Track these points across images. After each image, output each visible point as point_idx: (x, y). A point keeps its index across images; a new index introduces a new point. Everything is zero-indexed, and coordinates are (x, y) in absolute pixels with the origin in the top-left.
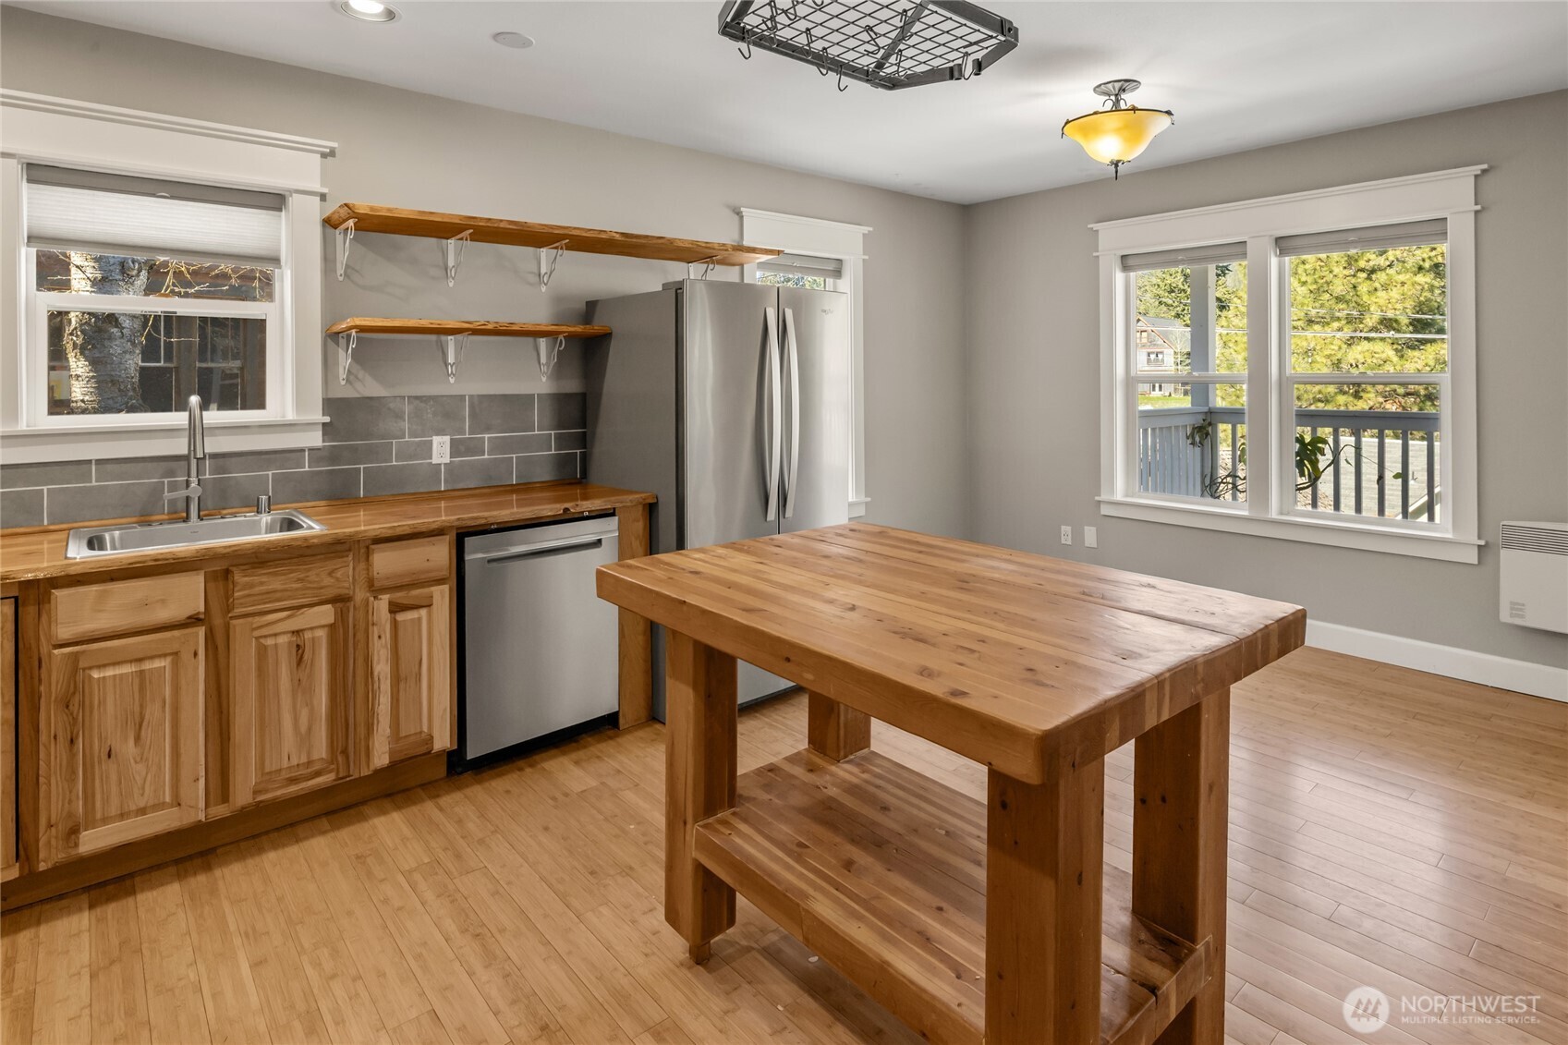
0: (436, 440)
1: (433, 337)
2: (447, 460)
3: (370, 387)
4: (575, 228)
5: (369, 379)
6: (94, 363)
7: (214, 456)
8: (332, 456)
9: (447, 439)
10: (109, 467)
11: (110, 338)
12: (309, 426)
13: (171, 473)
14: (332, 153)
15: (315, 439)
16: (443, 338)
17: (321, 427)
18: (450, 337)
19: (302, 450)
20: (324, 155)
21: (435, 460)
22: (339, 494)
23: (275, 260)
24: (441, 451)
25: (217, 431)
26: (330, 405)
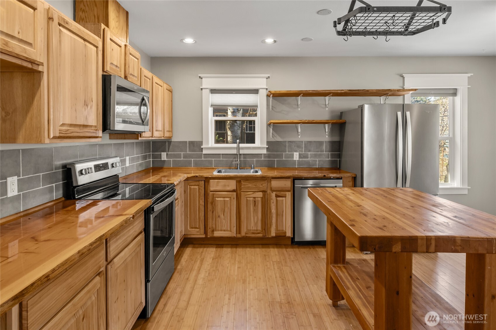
0: (295, 153)
1: (294, 125)
2: (298, 159)
3: (279, 139)
4: (333, 90)
5: (278, 137)
6: (232, 132)
7: (244, 154)
8: (268, 156)
9: (298, 153)
10: (224, 156)
11: (235, 126)
12: (263, 148)
13: (235, 158)
14: (269, 77)
15: (265, 152)
16: (297, 125)
17: (266, 148)
18: (299, 125)
19: (262, 154)
20: (267, 78)
21: (295, 159)
22: (270, 166)
23: (257, 106)
24: (296, 156)
25: (244, 149)
26: (268, 143)
